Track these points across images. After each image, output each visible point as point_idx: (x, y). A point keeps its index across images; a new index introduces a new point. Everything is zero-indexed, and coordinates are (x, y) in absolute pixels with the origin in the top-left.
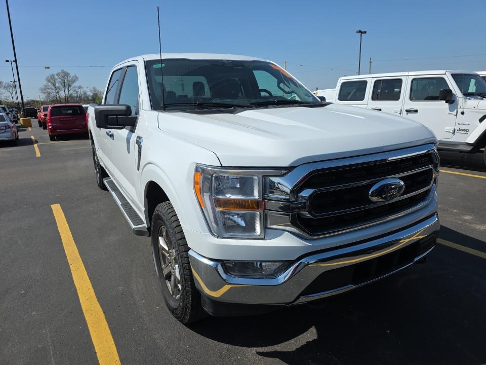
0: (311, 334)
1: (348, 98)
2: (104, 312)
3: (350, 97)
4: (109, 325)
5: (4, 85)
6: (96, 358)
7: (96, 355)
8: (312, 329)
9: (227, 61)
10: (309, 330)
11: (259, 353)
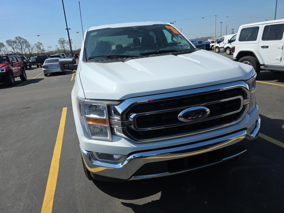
0: (157, 197)
1: (246, 39)
2: (59, 168)
3: (247, 38)
4: (58, 175)
5: (66, 42)
6: (45, 192)
7: (45, 191)
8: (159, 193)
9: (135, 27)
10: (157, 194)
11: (123, 203)
